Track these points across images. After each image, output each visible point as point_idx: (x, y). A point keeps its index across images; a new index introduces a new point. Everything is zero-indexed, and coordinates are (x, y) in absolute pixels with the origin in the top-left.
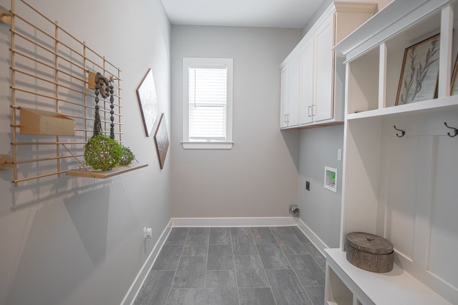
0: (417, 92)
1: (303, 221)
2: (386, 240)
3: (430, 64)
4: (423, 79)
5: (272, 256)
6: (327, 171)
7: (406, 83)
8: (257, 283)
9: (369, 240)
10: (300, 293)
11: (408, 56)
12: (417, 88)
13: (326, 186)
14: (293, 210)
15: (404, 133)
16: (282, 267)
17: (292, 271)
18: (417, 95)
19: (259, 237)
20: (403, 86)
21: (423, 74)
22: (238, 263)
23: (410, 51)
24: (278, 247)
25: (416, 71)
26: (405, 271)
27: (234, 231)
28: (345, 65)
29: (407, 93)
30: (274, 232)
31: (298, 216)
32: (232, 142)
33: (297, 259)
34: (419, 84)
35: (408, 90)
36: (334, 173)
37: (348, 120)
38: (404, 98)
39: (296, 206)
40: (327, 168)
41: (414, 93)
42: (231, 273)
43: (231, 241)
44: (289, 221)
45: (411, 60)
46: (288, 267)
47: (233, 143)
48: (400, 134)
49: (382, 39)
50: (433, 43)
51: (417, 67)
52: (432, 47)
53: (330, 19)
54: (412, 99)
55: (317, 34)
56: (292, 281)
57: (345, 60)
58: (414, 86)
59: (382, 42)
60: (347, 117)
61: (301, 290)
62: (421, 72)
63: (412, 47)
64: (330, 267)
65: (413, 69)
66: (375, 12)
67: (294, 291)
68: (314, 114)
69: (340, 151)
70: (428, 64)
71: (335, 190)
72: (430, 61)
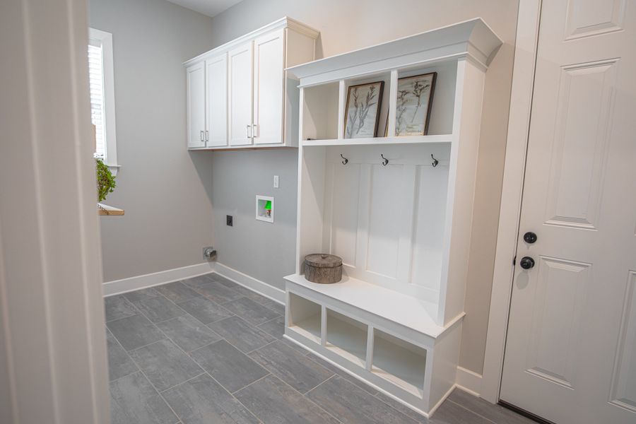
0: (360, 127)
1: (224, 264)
2: (332, 256)
3: (370, 105)
4: (364, 117)
5: (205, 310)
6: (259, 200)
7: (350, 117)
8: (205, 341)
9: (323, 258)
10: (257, 333)
12: (360, 123)
13: (258, 217)
14: (208, 253)
15: (347, 161)
16: (224, 317)
17: (236, 317)
18: (361, 129)
19: (174, 295)
20: (348, 120)
21: (365, 112)
22: (167, 330)
23: (353, 90)
24: (206, 299)
25: (359, 109)
26: (350, 278)
27: (133, 296)
28: (299, 89)
29: (352, 127)
30: (189, 285)
31: (215, 260)
32: (116, 165)
33: (234, 304)
34: (362, 121)
35: (353, 124)
36: (269, 202)
38: (350, 131)
39: (212, 248)
40: (258, 197)
41: (358, 127)
42: (164, 342)
43: (138, 309)
44: (205, 268)
45: (354, 97)
46: (230, 314)
47: (118, 168)
48: (344, 160)
49: (342, 77)
50: (372, 89)
51: (360, 105)
52: (370, 92)
53: (280, 33)
54: (357, 133)
55: (257, 42)
56: (242, 326)
57: (299, 84)
58: (358, 121)
59: (342, 79)
60: (302, 143)
61: (255, 330)
62: (363, 111)
63: (353, 87)
64: (290, 293)
65: (357, 106)
66: (318, 39)
67: (250, 333)
68: (256, 135)
69: (276, 177)
70: (368, 105)
71: (270, 220)
72: (369, 103)
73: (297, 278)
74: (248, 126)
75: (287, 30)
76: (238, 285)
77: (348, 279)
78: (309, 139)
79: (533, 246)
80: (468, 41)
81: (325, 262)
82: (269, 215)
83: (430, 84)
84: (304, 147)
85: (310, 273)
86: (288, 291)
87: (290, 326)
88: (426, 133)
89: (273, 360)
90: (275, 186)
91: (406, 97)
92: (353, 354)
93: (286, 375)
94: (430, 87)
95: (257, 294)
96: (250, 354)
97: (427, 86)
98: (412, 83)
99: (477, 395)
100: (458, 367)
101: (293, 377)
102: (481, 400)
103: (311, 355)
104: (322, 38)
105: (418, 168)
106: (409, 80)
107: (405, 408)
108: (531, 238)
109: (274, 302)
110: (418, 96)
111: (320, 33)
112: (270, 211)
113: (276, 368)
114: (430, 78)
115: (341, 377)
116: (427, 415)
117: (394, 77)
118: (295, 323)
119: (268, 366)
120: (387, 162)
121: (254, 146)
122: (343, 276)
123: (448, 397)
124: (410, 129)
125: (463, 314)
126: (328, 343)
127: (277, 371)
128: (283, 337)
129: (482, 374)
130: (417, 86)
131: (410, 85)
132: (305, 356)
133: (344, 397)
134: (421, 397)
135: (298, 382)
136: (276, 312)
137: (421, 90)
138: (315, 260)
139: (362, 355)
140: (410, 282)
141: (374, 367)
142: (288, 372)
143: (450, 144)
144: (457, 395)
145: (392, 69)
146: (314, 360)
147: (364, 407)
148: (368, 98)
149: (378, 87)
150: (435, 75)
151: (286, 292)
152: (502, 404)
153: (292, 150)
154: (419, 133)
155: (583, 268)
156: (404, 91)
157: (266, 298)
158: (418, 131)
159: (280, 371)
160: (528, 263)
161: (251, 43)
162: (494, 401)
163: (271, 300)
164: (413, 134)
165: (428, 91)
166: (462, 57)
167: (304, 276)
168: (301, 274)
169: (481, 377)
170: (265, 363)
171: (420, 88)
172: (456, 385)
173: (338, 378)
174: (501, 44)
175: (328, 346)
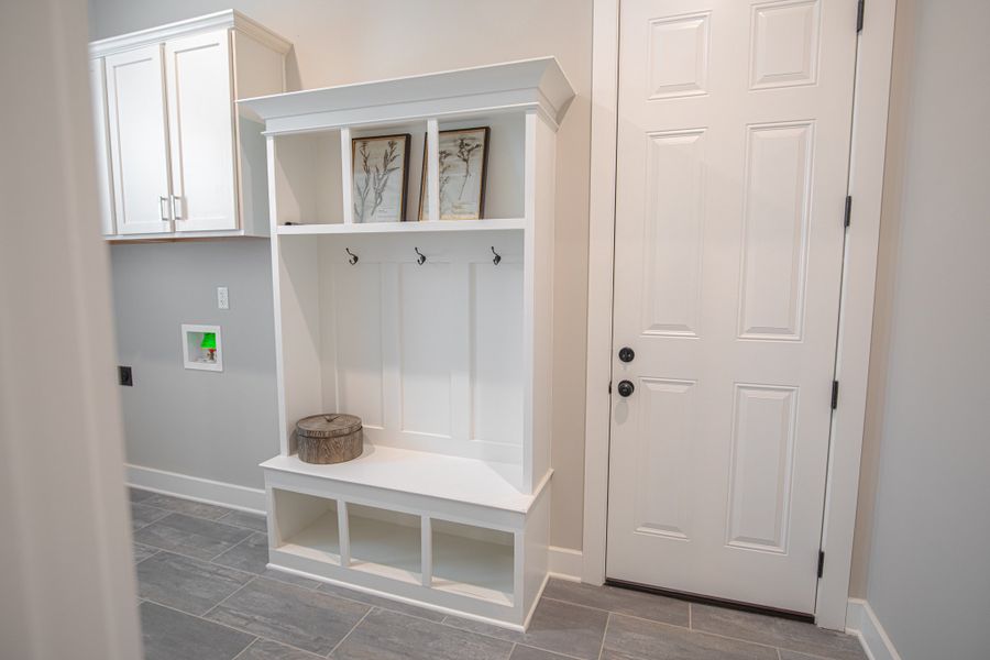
0: (376, 205)
3: (390, 171)
4: (383, 190)
6: (189, 333)
7: (359, 189)
9: (329, 421)
10: (215, 573)
11: (357, 152)
12: (376, 198)
13: (188, 364)
17: (163, 554)
18: (377, 209)
21: (383, 182)
23: (359, 144)
25: (372, 176)
26: (375, 446)
28: (265, 139)
29: (363, 205)
33: (155, 532)
34: (379, 195)
35: (364, 199)
36: (210, 336)
37: (279, 236)
40: (188, 328)
41: (373, 205)
45: (362, 158)
46: (150, 552)
48: (352, 258)
49: (345, 123)
50: (392, 145)
51: (373, 170)
52: (389, 150)
53: (221, 36)
54: (372, 214)
55: (172, 46)
56: (179, 568)
57: (265, 130)
58: (372, 195)
59: (344, 126)
60: (276, 230)
61: (210, 568)
62: (380, 180)
63: (361, 140)
64: (276, 491)
65: (368, 171)
66: (289, 56)
67: (200, 577)
68: (180, 216)
69: (222, 291)
70: (388, 171)
71: (216, 366)
72: (389, 167)
73: (285, 461)
74: (162, 199)
75: (233, 32)
76: (154, 494)
77: (373, 450)
78: (288, 224)
79: (630, 365)
80: (538, 88)
81: (334, 427)
82: (212, 358)
83: (482, 143)
84: (280, 236)
85: (310, 448)
86: (270, 487)
87: (279, 547)
88: (482, 216)
89: (257, 613)
90: (220, 306)
91: (447, 160)
92: (397, 567)
93: (287, 633)
94: (482, 148)
95: (198, 503)
96: (208, 615)
97: (477, 146)
98: (455, 141)
99: (578, 579)
100: (551, 548)
101: (301, 632)
102: (583, 585)
103: (325, 586)
104: (297, 54)
105: (472, 266)
106: (451, 136)
107: (490, 627)
108: (627, 355)
109: (236, 511)
110: (465, 160)
111: (292, 46)
112: (212, 351)
113: (267, 625)
114: (481, 134)
115: (383, 609)
116: (522, 628)
117: (433, 129)
118: (287, 539)
119: (249, 626)
120: (424, 259)
121: (176, 236)
122: (365, 446)
123: (543, 595)
124: (457, 210)
125: (552, 470)
126: (352, 560)
127: (269, 630)
128: (266, 569)
129: (582, 550)
130: (462, 145)
131: (452, 144)
132: (313, 591)
133: (396, 640)
134: (511, 605)
135: (312, 638)
136: (243, 528)
137: (469, 151)
138: (315, 426)
139: (413, 564)
140: (473, 438)
141: (434, 579)
142: (291, 626)
143: (522, 232)
144: (555, 588)
145: (429, 117)
146: (333, 594)
147: (431, 644)
148: (387, 159)
149: (401, 143)
150: (487, 130)
151: (266, 492)
152: (610, 583)
153: (259, 243)
154: (473, 216)
155: (686, 387)
156: (444, 152)
157: (220, 507)
158: (471, 213)
159: (274, 629)
160: (626, 389)
161: (157, 47)
162: (600, 582)
163: (229, 510)
164: (463, 216)
165: (479, 154)
166: (532, 109)
167: (297, 456)
168: (291, 453)
169: (580, 553)
170: (243, 622)
171: (469, 148)
172: (551, 574)
173: (379, 613)
174: (572, 98)
175: (352, 564)
